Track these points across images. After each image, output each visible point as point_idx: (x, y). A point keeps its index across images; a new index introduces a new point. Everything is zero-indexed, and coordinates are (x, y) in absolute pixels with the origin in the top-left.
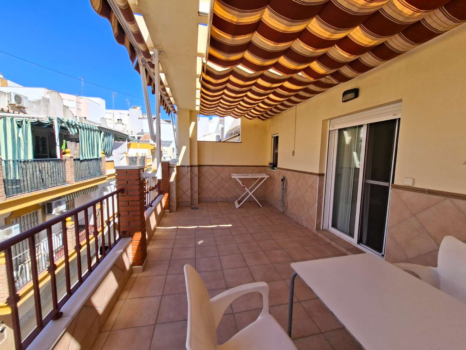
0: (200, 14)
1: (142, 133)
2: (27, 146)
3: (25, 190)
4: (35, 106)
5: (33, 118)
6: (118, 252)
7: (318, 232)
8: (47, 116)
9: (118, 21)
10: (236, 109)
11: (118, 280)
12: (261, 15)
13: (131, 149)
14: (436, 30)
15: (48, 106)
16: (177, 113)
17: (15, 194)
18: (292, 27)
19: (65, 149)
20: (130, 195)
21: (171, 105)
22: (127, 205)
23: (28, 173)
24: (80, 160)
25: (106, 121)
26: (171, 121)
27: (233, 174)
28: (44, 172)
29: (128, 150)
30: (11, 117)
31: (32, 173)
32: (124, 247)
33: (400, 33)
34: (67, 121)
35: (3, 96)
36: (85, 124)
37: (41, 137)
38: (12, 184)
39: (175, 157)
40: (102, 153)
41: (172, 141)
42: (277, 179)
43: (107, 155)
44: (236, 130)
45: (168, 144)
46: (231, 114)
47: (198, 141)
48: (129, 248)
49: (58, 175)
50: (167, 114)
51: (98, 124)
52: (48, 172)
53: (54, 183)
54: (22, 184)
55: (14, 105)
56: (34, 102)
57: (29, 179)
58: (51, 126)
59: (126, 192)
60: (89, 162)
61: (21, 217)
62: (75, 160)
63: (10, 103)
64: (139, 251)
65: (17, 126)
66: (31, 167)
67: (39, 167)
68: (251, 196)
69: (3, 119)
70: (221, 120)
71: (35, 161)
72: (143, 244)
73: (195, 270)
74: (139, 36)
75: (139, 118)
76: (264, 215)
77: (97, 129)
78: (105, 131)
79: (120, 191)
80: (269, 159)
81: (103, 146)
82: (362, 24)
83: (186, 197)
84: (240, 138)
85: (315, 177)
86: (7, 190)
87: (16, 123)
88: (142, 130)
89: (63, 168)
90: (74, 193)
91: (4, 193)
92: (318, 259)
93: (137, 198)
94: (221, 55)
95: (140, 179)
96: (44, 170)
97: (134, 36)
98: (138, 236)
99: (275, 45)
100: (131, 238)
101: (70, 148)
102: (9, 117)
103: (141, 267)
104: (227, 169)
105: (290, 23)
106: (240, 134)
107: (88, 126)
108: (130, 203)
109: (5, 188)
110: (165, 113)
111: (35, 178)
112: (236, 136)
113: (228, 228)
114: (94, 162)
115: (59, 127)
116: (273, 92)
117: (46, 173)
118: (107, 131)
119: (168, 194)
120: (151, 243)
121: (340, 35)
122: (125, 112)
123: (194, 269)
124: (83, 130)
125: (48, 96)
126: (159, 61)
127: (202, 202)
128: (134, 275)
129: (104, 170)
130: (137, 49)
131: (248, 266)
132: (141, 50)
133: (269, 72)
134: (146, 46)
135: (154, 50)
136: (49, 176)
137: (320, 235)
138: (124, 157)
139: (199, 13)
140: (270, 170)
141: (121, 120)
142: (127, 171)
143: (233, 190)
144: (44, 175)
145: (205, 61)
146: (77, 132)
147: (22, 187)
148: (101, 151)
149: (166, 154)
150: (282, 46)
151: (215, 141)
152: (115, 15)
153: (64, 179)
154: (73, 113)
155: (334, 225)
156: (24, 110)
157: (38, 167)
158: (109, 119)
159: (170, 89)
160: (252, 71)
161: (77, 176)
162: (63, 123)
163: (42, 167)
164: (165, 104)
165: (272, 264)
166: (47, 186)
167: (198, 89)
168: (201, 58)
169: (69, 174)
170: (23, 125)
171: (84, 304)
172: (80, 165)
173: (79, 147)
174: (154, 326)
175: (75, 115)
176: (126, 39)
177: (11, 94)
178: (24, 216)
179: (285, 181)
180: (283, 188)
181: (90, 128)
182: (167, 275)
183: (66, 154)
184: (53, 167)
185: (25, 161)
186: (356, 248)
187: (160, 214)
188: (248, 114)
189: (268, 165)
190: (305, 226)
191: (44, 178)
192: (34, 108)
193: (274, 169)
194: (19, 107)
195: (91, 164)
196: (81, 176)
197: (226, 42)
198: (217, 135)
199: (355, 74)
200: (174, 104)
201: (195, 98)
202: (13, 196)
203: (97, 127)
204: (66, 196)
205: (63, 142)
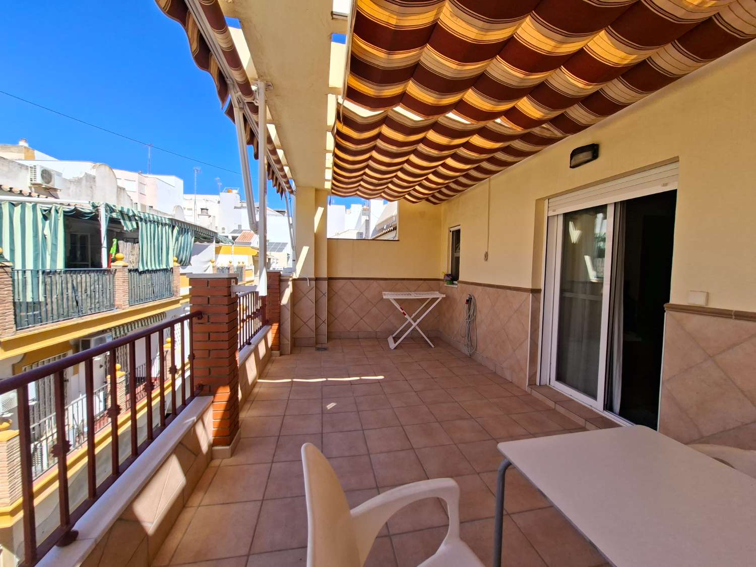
0: (334, 16)
1: (239, 230)
2: (56, 249)
3: (47, 318)
4: (73, 188)
5: (69, 205)
6: (188, 421)
7: (532, 388)
8: (89, 202)
9: (199, 31)
10: (390, 185)
11: (186, 471)
12: (438, 14)
13: (220, 256)
14: (741, 34)
15: (94, 187)
16: (294, 193)
17: (30, 326)
18: (490, 33)
19: (115, 254)
20: (212, 323)
21: (285, 180)
22: (208, 339)
23: (54, 292)
24: (138, 272)
25: (183, 212)
26: (286, 211)
27: (385, 292)
28: (80, 290)
29: (216, 257)
30: (33, 203)
31: (60, 290)
32: (198, 413)
33: (675, 42)
34: (120, 209)
35: (24, 172)
36: (148, 214)
37: (79, 236)
38: (27, 309)
39: (290, 264)
40: (174, 261)
41: (287, 243)
42: (458, 300)
43: (182, 263)
44: (390, 222)
45: (280, 247)
46: (383, 194)
47: (328, 239)
48: (208, 414)
49: (102, 295)
50: (279, 194)
51: (170, 215)
52: (86, 290)
53: (95, 307)
54: (43, 309)
55: (40, 185)
56: (71, 181)
57: (54, 300)
58: (95, 218)
59: (205, 317)
60: (153, 274)
61: (39, 364)
62: (130, 271)
63: (33, 182)
64: (225, 419)
65: (42, 216)
66: (59, 281)
67: (72, 281)
68: (415, 328)
69: (20, 205)
70: (364, 210)
71: (66, 272)
72: (233, 408)
73: (321, 453)
74: (233, 57)
75: (235, 208)
76: (438, 360)
77: (167, 222)
78: (180, 225)
79: (196, 316)
80: (444, 268)
81: (175, 249)
82: (609, 27)
83: (308, 332)
84: (397, 235)
85: (525, 294)
86: (18, 318)
87: (40, 212)
88: (240, 226)
89: (111, 283)
90: (127, 324)
91: (14, 323)
92: (536, 437)
93: (225, 327)
94: (369, 89)
95: (230, 295)
96: (79, 286)
97: (225, 56)
98: (224, 394)
99: (459, 68)
100: (212, 397)
101: (124, 252)
102: (30, 202)
103: (228, 447)
104: (375, 283)
105: (487, 25)
106: (396, 227)
107: (153, 218)
108: (213, 337)
109: (15, 315)
110: (276, 192)
111: (65, 300)
112: (390, 231)
113: (377, 381)
114: (161, 275)
115: (108, 219)
116: (453, 154)
117: (83, 292)
118: (183, 226)
119: (278, 324)
120: (247, 406)
121: (571, 47)
122: (214, 198)
123: (319, 451)
124: (146, 223)
125: (93, 172)
126: (266, 101)
127: (335, 339)
128: (216, 462)
129: (177, 287)
130: (231, 80)
131: (413, 449)
132: (236, 81)
133: (447, 118)
134: (244, 73)
135: (259, 82)
136: (87, 295)
137: (535, 393)
138: (209, 266)
139: (332, 13)
140: (446, 285)
141: (207, 210)
142: (208, 281)
143: (385, 318)
144: (79, 294)
145: (340, 101)
146: (135, 226)
147: (43, 314)
148: (172, 258)
149: (277, 263)
150: (472, 69)
151: (356, 238)
152: (194, 20)
153: (112, 301)
154: (131, 198)
155: (560, 378)
156: (54, 192)
157: (70, 281)
158: (188, 209)
159: (285, 154)
160: (418, 115)
161: (133, 296)
162: (115, 212)
163: (77, 282)
164: (275, 177)
165: (455, 444)
166: (84, 312)
167: (329, 151)
168: (335, 95)
169: (120, 293)
170: (52, 216)
171: (118, 517)
172: (138, 280)
173: (138, 249)
174: (246, 558)
175: (134, 201)
176: (212, 63)
177: (37, 167)
178: (44, 361)
179: (472, 303)
180: (469, 316)
181: (156, 220)
182: (273, 462)
183: (117, 262)
184: (95, 282)
185: (50, 272)
186: (602, 417)
187: (263, 358)
188: (410, 193)
189: (443, 278)
190: (509, 379)
191: (79, 299)
192: (71, 190)
193: (453, 284)
194: (47, 189)
195: (157, 278)
196: (139, 296)
197: (377, 63)
198: (357, 231)
199: (593, 117)
200: (291, 178)
201: (323, 168)
202: (28, 328)
203: (166, 219)
204: (113, 329)
205: (113, 242)
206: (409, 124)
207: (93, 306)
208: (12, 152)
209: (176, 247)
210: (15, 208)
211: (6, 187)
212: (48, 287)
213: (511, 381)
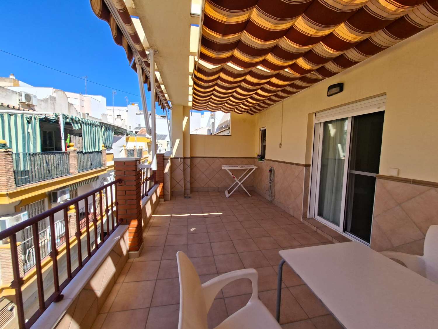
0: (192, 15)
1: (139, 128)
2: (36, 140)
3: (33, 180)
4: (43, 104)
5: (41, 115)
6: (116, 238)
7: (304, 220)
8: (54, 113)
9: (117, 24)
10: (226, 104)
11: (116, 264)
12: (250, 15)
13: (129, 143)
14: (419, 25)
15: (55, 104)
16: (171, 108)
17: (24, 184)
18: (279, 26)
19: (69, 143)
20: (127, 185)
21: (165, 102)
22: (125, 194)
23: (36, 165)
24: (83, 153)
25: (107, 117)
26: (166, 117)
27: (223, 165)
28: (50, 164)
29: (126, 144)
30: (21, 114)
31: (39, 164)
32: (121, 234)
33: (384, 29)
34: (71, 117)
35: (15, 95)
36: (87, 119)
37: (48, 132)
38: (22, 175)
39: (169, 150)
40: (103, 147)
41: (167, 135)
42: (265, 171)
43: (107, 148)
44: (226, 124)
45: (163, 137)
46: (222, 109)
47: (191, 135)
48: (126, 234)
49: (63, 167)
50: (162, 109)
51: (99, 120)
52: (54, 164)
53: (59, 174)
54: (31, 175)
55: (24, 103)
56: (42, 101)
57: (36, 170)
58: (57, 122)
59: (123, 182)
60: (91, 154)
61: (29, 205)
62: (78, 153)
63: (20, 101)
64: (135, 237)
65: (27, 122)
66: (38, 159)
67: (46, 159)
68: (240, 186)
69: (14, 115)
70: (212, 115)
71: (42, 154)
72: (139, 231)
74: (136, 37)
75: (137, 114)
76: (253, 204)
77: (98, 124)
78: (105, 126)
79: (118, 182)
80: (257, 151)
81: (103, 140)
82: (346, 21)
83: (180, 187)
84: (230, 131)
85: (302, 167)
86: (17, 180)
87: (26, 119)
88: (139, 125)
89: (68, 160)
90: (77, 183)
91: (14, 183)
92: (305, 247)
93: (134, 188)
94: (212, 54)
95: (137, 170)
96: (50, 161)
97: (131, 37)
98: (134, 224)
99: (263, 43)
100: (128, 225)
101: (74, 142)
102: (20, 114)
103: (137, 252)
104: (217, 160)
105: (277, 22)
106: (230, 128)
107: (90, 122)
108: (128, 193)
109: (15, 178)
110: (160, 108)
111: (42, 170)
112: (226, 130)
113: (219, 216)
114: (95, 155)
115: (64, 122)
116: (261, 87)
117: (52, 165)
118: (107, 126)
119: (163, 184)
120: (147, 230)
121: (325, 32)
122: (125, 108)
123: (186, 256)
124: (86, 125)
125: (54, 95)
126: (154, 61)
127: (195, 192)
128: (131, 260)
129: (105, 161)
130: (135, 50)
131: (237, 253)
132: (138, 50)
133: (257, 68)
134: (142, 46)
135: (150, 50)
136: (54, 167)
137: (306, 223)
138: (122, 149)
139: (191, 14)
140: (258, 161)
141: (121, 116)
142: (124, 163)
143: (223, 180)
144: (50, 166)
145: (197, 60)
146: (80, 127)
147: (31, 178)
148: (101, 144)
149: (161, 146)
150: (270, 43)
151: (207, 134)
152: (114, 18)
153: (68, 170)
154: (77, 110)
155: (320, 214)
156: (33, 107)
157: (45, 159)
158: (109, 115)
159: (165, 87)
160: (241, 68)
161: (80, 167)
162: (68, 119)
163: (48, 160)
164: (160, 100)
165: (260, 250)
166: (53, 176)
167: (191, 86)
168: (193, 56)
169: (73, 165)
170: (32, 121)
171: (83, 288)
172: (82, 158)
173: (82, 140)
174: (148, 309)
175: (79, 112)
176: (124, 40)
177: (22, 93)
178: (32, 204)
179: (272, 172)
180: (271, 179)
181: (92, 123)
182: (161, 260)
183: (70, 147)
184: (58, 159)
185: (33, 154)
186: (342, 236)
187: (155, 203)
188: (237, 108)
189: (256, 157)
190: (292, 214)
191: (50, 169)
192: (42, 105)
193: (262, 160)
194: (28, 105)
195: (93, 156)
196: (84, 167)
197: (216, 41)
198: (208, 129)
199: (340, 69)
200: (169, 100)
201: (188, 95)
202: (22, 186)
203: (98, 123)
204: (69, 186)
205: (67, 136)
206: (235, 72)
207: (58, 173)
208: (6, 82)
209: (103, 138)
210: (11, 117)
211: (5, 104)
212: (33, 163)
213: (293, 215)
